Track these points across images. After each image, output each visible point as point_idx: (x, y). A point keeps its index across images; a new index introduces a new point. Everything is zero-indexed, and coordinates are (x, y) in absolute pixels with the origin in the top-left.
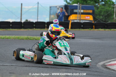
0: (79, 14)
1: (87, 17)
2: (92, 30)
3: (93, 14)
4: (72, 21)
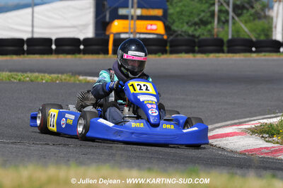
0: (132, 18)
1: (151, 25)
2: (165, 56)
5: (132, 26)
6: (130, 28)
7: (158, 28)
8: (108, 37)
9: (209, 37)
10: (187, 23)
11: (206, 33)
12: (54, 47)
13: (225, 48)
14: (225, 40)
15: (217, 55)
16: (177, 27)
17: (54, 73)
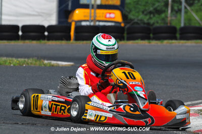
0: (93, 7)
1: (110, 13)
2: (123, 42)
3: (122, 8)
5: (92, 15)
6: (91, 17)
7: (116, 16)
8: (70, 24)
9: (162, 25)
10: (143, 12)
11: (160, 22)
12: (20, 33)
13: (178, 35)
14: (178, 27)
15: (170, 41)
16: (133, 15)
17: (21, 57)
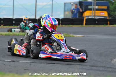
0: (94, 10)
1: (102, 13)
2: (107, 26)
3: (107, 10)
4: (87, 18)
7: (105, 14)
